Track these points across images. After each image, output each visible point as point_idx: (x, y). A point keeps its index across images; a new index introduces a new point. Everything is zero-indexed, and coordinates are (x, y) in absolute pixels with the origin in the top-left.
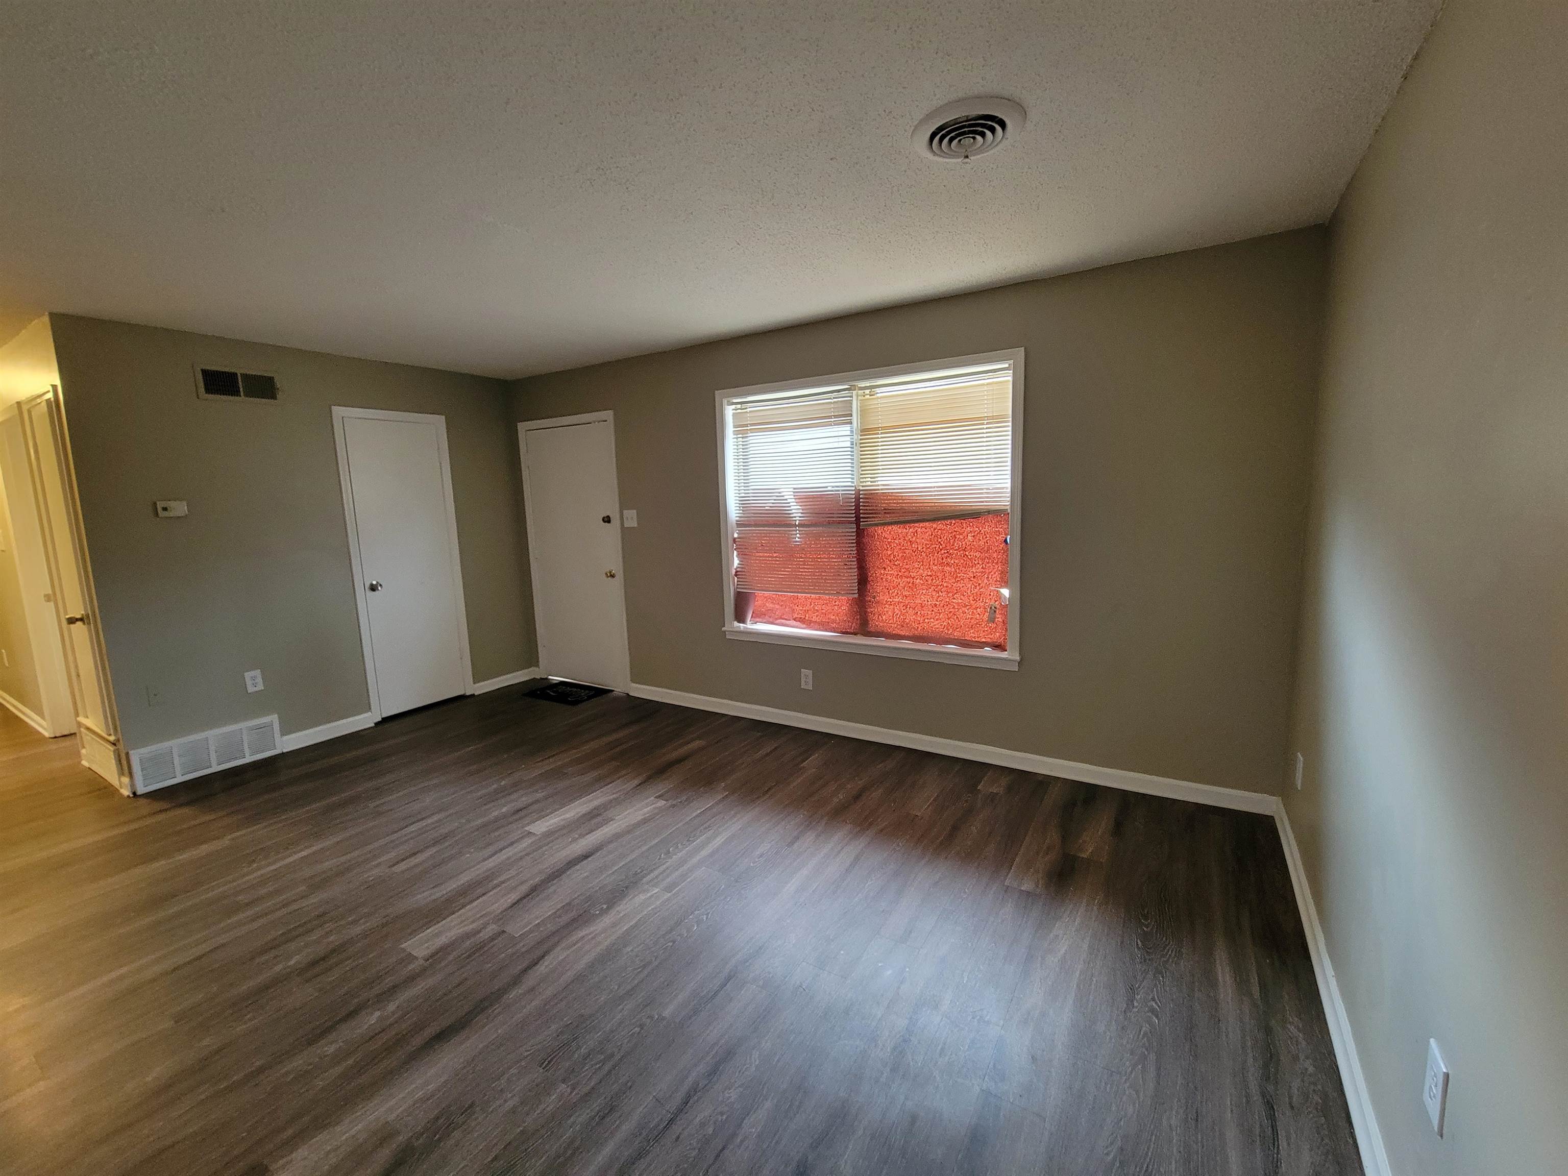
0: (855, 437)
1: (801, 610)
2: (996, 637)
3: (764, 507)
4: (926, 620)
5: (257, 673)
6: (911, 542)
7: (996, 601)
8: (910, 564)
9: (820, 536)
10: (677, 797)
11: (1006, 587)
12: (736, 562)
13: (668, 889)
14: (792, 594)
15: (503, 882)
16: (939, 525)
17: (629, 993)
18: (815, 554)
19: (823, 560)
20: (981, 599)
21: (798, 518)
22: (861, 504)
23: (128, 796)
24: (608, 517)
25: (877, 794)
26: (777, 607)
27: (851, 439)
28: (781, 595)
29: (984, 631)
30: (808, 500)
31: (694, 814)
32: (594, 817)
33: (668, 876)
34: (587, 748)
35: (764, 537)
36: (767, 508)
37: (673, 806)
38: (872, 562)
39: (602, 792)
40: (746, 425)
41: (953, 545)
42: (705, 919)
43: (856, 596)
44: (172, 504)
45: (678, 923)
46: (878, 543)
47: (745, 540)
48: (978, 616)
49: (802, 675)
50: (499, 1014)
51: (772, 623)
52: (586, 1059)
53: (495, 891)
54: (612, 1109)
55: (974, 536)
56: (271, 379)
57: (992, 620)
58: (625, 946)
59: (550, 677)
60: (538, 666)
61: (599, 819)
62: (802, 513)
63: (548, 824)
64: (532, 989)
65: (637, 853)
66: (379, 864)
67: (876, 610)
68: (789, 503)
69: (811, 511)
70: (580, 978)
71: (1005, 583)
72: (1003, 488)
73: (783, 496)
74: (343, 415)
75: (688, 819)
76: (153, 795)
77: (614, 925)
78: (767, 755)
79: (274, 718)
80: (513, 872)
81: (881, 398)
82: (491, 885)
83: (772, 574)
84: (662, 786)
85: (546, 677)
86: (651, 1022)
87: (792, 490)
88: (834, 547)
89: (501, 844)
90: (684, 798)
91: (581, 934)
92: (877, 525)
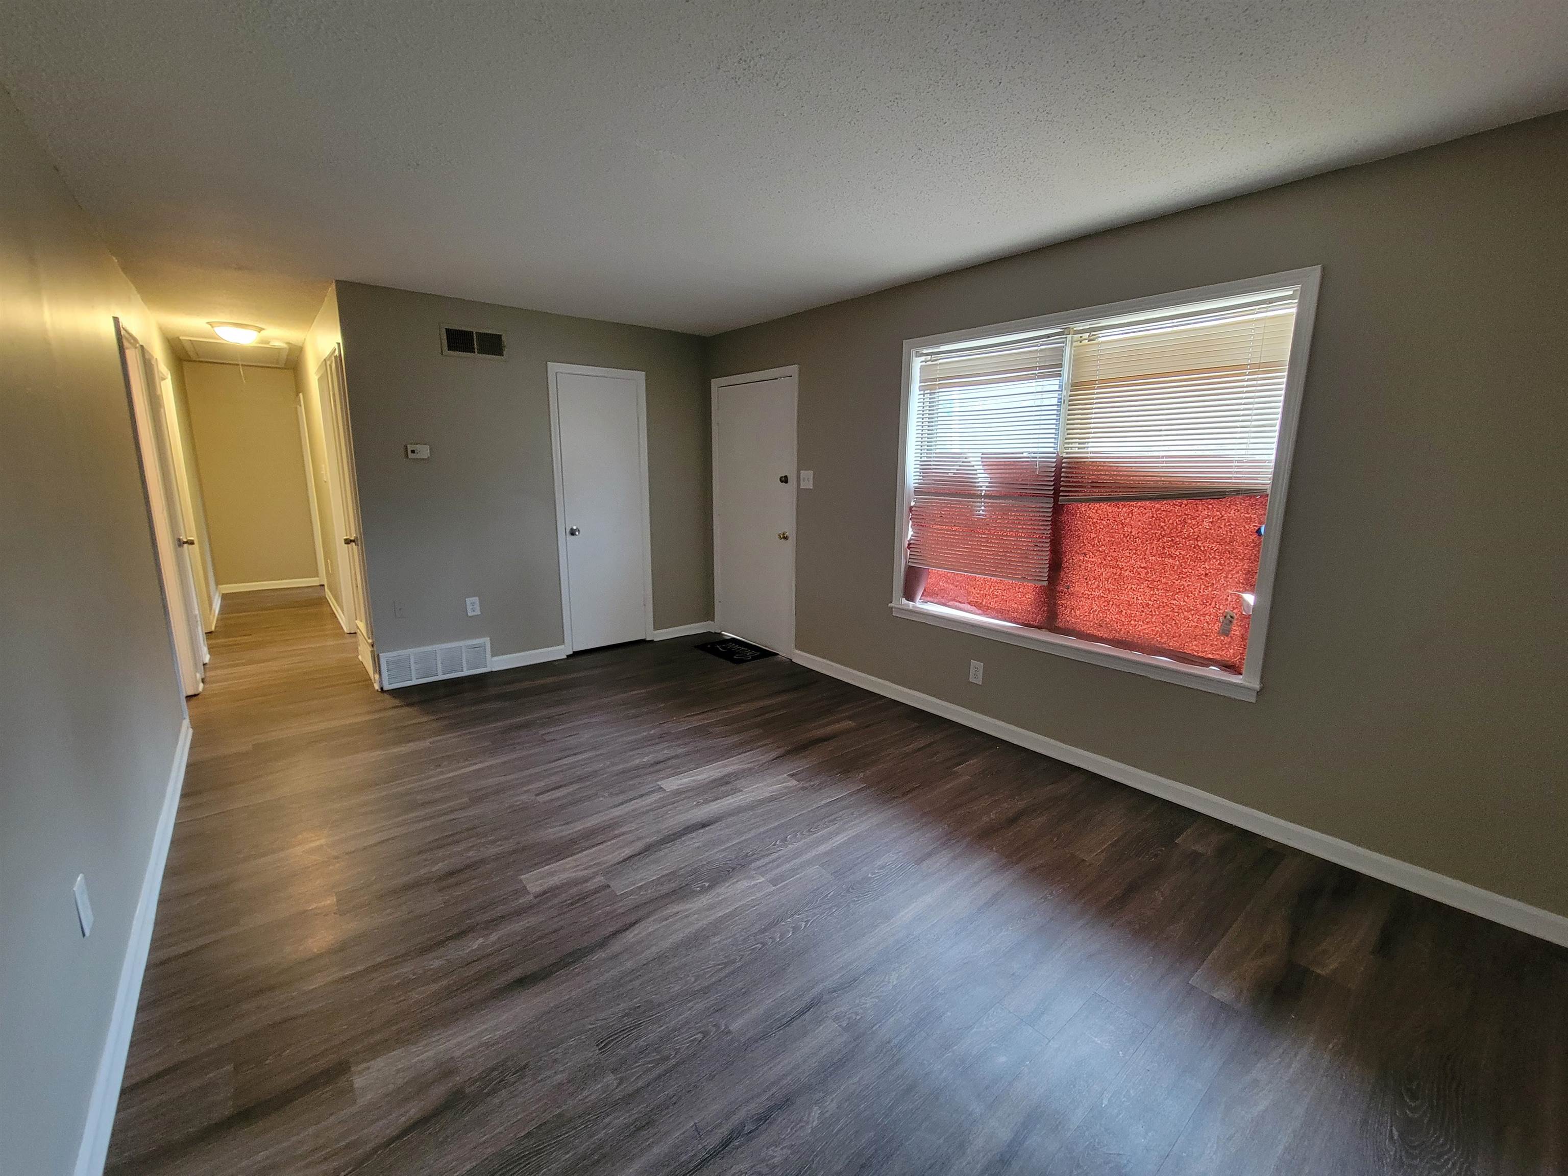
0: (1064, 393)
1: (978, 594)
2: (1229, 654)
3: (948, 473)
4: (1133, 622)
5: (476, 599)
6: (1122, 524)
7: (1234, 608)
8: (1119, 552)
9: (1009, 511)
10: (810, 781)
11: (1252, 591)
12: (911, 533)
13: (774, 882)
14: (970, 574)
15: (623, 834)
16: (1165, 505)
17: (705, 991)
18: (1002, 530)
19: (1009, 538)
20: (1213, 604)
21: (984, 488)
22: (1062, 474)
23: (377, 691)
24: (786, 477)
25: (1040, 820)
26: (951, 586)
27: (1059, 395)
28: (957, 574)
29: (1212, 645)
30: (999, 467)
31: (823, 802)
32: (723, 784)
33: (778, 866)
34: (736, 710)
35: (944, 507)
36: (950, 475)
37: (803, 789)
38: (1069, 544)
39: (738, 759)
40: (935, 380)
41: (1181, 532)
42: (803, 926)
43: (1045, 583)
44: (417, 447)
45: (774, 923)
46: (1080, 523)
47: (922, 509)
48: (1205, 624)
49: (971, 667)
50: (578, 974)
51: (945, 605)
52: (641, 1053)
53: (613, 842)
54: (650, 1123)
55: (1212, 522)
56: (499, 337)
57: (1226, 632)
58: (714, 935)
59: (723, 633)
60: (713, 620)
61: (728, 787)
62: (989, 483)
63: (679, 782)
64: (615, 956)
65: (753, 833)
66: (528, 791)
67: (1068, 603)
68: (976, 470)
69: (1000, 480)
70: (661, 959)
71: (1250, 586)
72: (1264, 461)
73: (969, 462)
74: (557, 371)
75: (815, 806)
76: (395, 693)
77: (711, 907)
78: (919, 750)
79: (486, 641)
80: (634, 826)
81: (1103, 342)
82: (611, 834)
83: (949, 550)
84: (801, 764)
85: (719, 631)
86: (716, 1032)
87: (980, 455)
88: (1024, 524)
89: (632, 794)
90: (817, 782)
91: (676, 908)
92: (1081, 501)
